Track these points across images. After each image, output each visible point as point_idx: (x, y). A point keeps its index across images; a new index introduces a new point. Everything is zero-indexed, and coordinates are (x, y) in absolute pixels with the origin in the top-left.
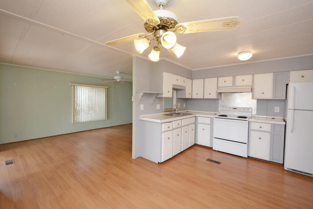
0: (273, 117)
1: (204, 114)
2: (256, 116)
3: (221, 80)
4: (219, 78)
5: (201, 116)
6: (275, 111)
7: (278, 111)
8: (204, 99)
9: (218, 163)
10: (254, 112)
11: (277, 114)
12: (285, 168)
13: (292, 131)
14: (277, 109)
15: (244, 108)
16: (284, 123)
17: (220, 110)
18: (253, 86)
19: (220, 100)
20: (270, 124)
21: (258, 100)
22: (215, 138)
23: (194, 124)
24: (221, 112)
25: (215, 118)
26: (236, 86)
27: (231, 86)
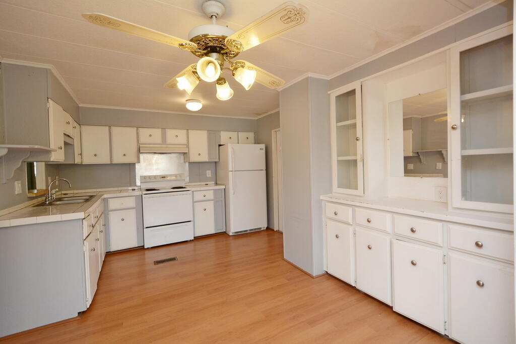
0: (206, 183)
2: (189, 184)
3: (144, 133)
4: (141, 130)
5: (112, 196)
6: (208, 176)
7: (210, 176)
9: (173, 259)
10: (187, 179)
11: (209, 179)
12: (231, 234)
13: (234, 194)
14: (209, 174)
15: (176, 175)
16: (224, 187)
17: (141, 183)
18: (188, 145)
19: (137, 166)
20: (212, 191)
21: (189, 162)
22: (147, 228)
23: (103, 215)
24: (142, 184)
25: (145, 194)
26: (167, 143)
27: (159, 144)
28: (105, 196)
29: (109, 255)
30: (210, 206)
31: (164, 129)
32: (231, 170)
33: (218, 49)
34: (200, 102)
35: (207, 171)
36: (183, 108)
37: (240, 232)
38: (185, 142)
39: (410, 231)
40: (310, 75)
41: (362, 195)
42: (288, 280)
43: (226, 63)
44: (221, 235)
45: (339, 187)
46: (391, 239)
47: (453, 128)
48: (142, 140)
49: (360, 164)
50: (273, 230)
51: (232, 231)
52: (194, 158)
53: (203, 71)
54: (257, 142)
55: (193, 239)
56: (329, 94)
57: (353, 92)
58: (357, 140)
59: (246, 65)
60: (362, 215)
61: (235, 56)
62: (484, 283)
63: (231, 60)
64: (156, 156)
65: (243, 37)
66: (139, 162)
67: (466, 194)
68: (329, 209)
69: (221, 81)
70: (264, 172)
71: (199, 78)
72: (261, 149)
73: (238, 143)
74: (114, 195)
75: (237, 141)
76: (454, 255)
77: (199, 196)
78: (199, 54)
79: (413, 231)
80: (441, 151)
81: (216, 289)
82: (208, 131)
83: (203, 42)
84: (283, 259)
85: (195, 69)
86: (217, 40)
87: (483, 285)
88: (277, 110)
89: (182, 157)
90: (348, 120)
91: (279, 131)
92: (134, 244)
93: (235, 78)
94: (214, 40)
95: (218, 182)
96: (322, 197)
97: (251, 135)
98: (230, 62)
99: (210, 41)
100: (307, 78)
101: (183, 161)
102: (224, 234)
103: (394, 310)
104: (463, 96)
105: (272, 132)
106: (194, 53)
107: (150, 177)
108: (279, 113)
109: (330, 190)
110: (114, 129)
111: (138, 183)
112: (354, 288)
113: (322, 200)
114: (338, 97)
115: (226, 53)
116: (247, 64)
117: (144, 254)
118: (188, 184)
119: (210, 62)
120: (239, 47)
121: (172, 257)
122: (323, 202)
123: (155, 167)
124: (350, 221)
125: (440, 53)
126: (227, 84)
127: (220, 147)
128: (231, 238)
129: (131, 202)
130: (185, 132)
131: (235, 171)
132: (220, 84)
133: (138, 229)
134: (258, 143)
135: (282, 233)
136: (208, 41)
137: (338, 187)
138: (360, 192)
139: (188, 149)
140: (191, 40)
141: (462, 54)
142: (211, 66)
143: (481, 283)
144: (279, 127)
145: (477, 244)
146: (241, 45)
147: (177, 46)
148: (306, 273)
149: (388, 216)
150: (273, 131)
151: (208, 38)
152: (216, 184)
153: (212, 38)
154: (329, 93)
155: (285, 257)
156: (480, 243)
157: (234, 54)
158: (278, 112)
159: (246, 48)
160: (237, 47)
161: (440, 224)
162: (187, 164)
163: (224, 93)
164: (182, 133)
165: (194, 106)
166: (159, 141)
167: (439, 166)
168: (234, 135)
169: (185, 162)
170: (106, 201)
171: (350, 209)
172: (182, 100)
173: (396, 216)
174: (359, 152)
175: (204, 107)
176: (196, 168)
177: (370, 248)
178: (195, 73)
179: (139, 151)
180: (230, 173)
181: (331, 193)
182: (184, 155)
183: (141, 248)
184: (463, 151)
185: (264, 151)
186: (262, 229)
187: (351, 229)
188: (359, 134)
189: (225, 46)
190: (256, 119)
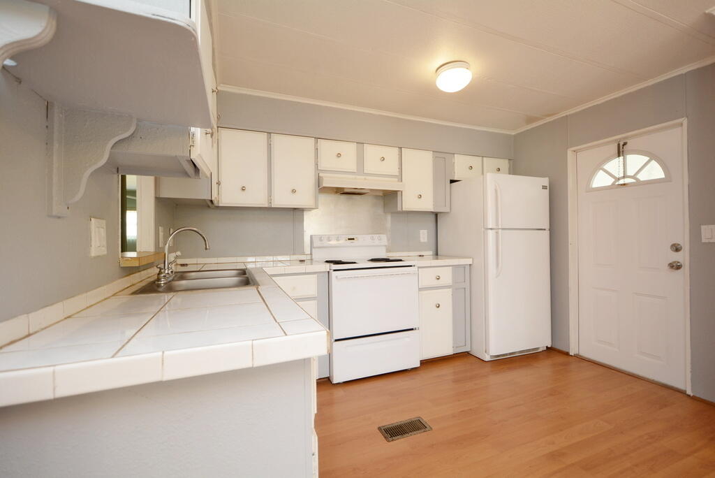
0: (420, 253)
2: (392, 254)
4: (322, 144)
6: (422, 240)
11: (425, 246)
12: (487, 358)
14: (424, 235)
15: (372, 236)
16: (469, 261)
17: (312, 248)
18: (400, 178)
19: (307, 215)
20: (451, 267)
22: (338, 341)
25: (335, 270)
26: (365, 171)
27: (353, 173)
28: (267, 271)
30: (446, 297)
31: (360, 146)
32: (490, 227)
34: (469, 68)
35: (421, 231)
37: (504, 355)
38: (396, 172)
50: (567, 354)
52: (409, 202)
55: (419, 365)
66: (317, 206)
70: (547, 233)
72: (545, 187)
74: (282, 270)
82: (434, 152)
95: (440, 252)
97: (504, 164)
101: (383, 210)
102: (468, 355)
107: (329, 238)
110: (275, 138)
128: (487, 366)
129: (309, 286)
130: (396, 151)
131: (504, 229)
139: (399, 183)
150: (570, 153)
152: (437, 256)
162: (388, 216)
164: (391, 155)
166: (352, 166)
168: (476, 161)
169: (385, 213)
179: (318, 186)
180: (491, 234)
185: (547, 191)
190: (513, 134)
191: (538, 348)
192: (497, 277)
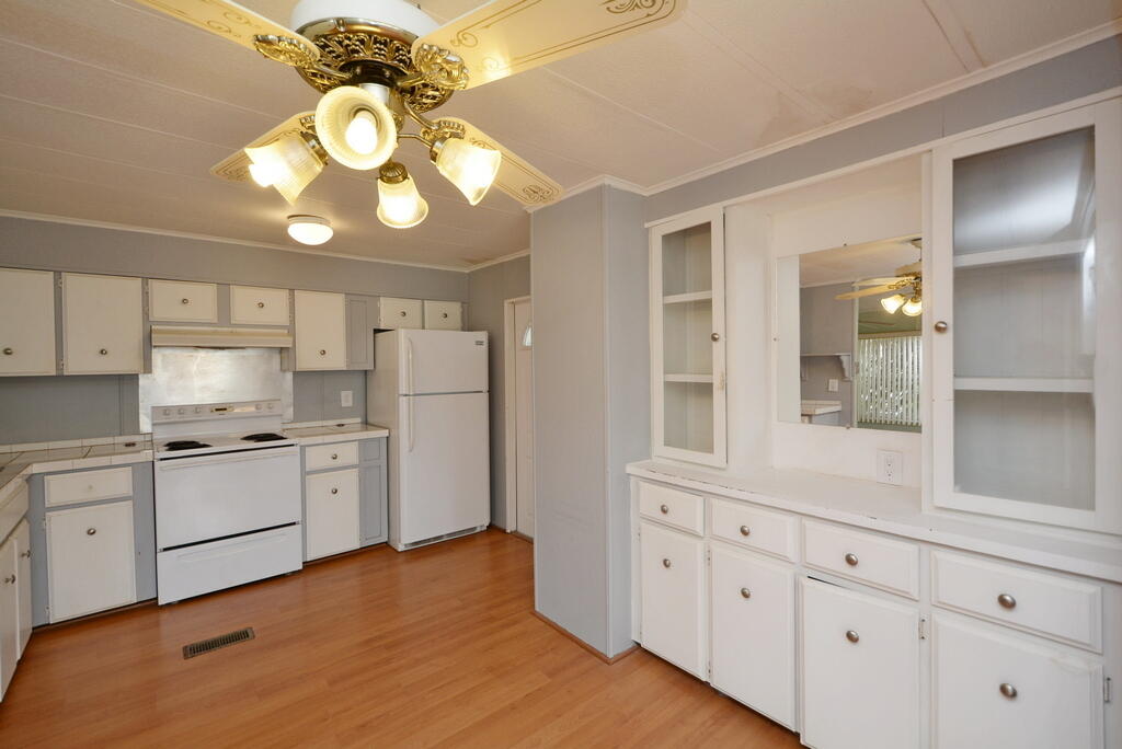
0: (339, 422)
1: (63, 455)
2: (295, 425)
4: (155, 285)
6: (344, 404)
7: (350, 404)
8: (60, 379)
9: (242, 636)
10: (289, 412)
11: (348, 413)
12: (401, 548)
14: (347, 398)
15: (257, 404)
16: (385, 433)
17: (154, 425)
18: (291, 330)
19: (143, 381)
20: (357, 443)
21: (297, 374)
22: (165, 550)
23: (25, 523)
24: (158, 429)
25: (162, 459)
26: (233, 322)
27: (210, 324)
28: (36, 469)
29: (42, 633)
30: (349, 482)
31: (224, 287)
32: (404, 393)
33: (388, 73)
34: (327, 223)
35: (343, 393)
36: (279, 235)
37: (425, 541)
38: (284, 319)
39: (845, 563)
40: (609, 180)
41: (724, 465)
42: (551, 675)
43: (411, 120)
44: (377, 552)
45: (668, 443)
46: (795, 576)
47: (938, 329)
48: (157, 313)
49: (718, 395)
50: (504, 531)
51: (406, 538)
52: (308, 360)
53: (339, 135)
54: (468, 326)
55: (301, 568)
56: (647, 229)
57: (705, 228)
58: (715, 339)
59: (468, 136)
60: (727, 518)
61: (436, 105)
62: (1018, 690)
63: (426, 115)
64: (202, 354)
65: (471, 41)
66: (148, 369)
67: (965, 479)
68: (648, 498)
69: (391, 171)
70: (485, 397)
71: (322, 154)
72: (479, 343)
73: (423, 328)
74: (67, 465)
75: (419, 323)
76: (945, 621)
77: (318, 457)
78: (326, 82)
79: (850, 561)
80: (838, 357)
81: (363, 726)
82: (346, 294)
83: (340, 43)
84: (534, 614)
85: (313, 128)
86: (385, 44)
87: (1014, 694)
88: (523, 254)
89: (276, 358)
90: (684, 292)
91: (529, 300)
92: (127, 596)
93: (440, 168)
94: (376, 42)
95: (370, 420)
96: (630, 469)
97: (454, 309)
98: (421, 120)
99: (362, 42)
100: (600, 189)
101: (278, 367)
102: (385, 548)
103: (802, 742)
104: (959, 257)
105: (506, 305)
106: (309, 77)
107: (181, 410)
108: (529, 260)
109: (645, 452)
110: (72, 282)
111: (145, 425)
112: (706, 684)
113: (629, 475)
114: (667, 238)
115: (412, 90)
116: (472, 131)
117: (157, 624)
118: (289, 426)
119: (360, 108)
120: (455, 73)
121: (241, 628)
122: (632, 479)
123: (197, 383)
124: (699, 529)
125: (906, 158)
126: (410, 183)
127: (379, 335)
128: (401, 559)
129: (120, 482)
130: (284, 294)
131: (415, 395)
132: (390, 181)
133: (138, 553)
134: (470, 329)
135: (530, 542)
136: (354, 43)
137: (665, 445)
138: (717, 458)
139: (291, 339)
140: (301, 31)
141: (958, 163)
142: (363, 122)
143: (1010, 688)
144: (529, 294)
145: (1002, 601)
146: (462, 68)
147: (250, 45)
148: (591, 652)
149: (790, 520)
150: (506, 303)
151: (355, 32)
152: (366, 424)
153: (370, 34)
154: (646, 225)
155: (537, 609)
156: (1008, 598)
157: (434, 97)
158: (528, 258)
159: (475, 81)
160: (449, 73)
161: (912, 548)
162: (289, 376)
163: (401, 207)
164: (276, 301)
165: (312, 234)
166: (210, 315)
167: (834, 384)
168: (412, 306)
169: (283, 370)
170: (35, 484)
171: (699, 500)
172: (279, 215)
173: (809, 523)
174: (718, 367)
175: (337, 236)
176: (313, 387)
177: (746, 595)
178: (309, 135)
179: (148, 344)
180: (403, 401)
181: (649, 457)
182: (281, 352)
183: (150, 606)
184: (960, 380)
185: (485, 347)
186: (478, 530)
187: (700, 546)
188: (718, 327)
189: (409, 65)
190: (467, 271)
191: (475, 528)
192: (411, 451)
